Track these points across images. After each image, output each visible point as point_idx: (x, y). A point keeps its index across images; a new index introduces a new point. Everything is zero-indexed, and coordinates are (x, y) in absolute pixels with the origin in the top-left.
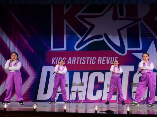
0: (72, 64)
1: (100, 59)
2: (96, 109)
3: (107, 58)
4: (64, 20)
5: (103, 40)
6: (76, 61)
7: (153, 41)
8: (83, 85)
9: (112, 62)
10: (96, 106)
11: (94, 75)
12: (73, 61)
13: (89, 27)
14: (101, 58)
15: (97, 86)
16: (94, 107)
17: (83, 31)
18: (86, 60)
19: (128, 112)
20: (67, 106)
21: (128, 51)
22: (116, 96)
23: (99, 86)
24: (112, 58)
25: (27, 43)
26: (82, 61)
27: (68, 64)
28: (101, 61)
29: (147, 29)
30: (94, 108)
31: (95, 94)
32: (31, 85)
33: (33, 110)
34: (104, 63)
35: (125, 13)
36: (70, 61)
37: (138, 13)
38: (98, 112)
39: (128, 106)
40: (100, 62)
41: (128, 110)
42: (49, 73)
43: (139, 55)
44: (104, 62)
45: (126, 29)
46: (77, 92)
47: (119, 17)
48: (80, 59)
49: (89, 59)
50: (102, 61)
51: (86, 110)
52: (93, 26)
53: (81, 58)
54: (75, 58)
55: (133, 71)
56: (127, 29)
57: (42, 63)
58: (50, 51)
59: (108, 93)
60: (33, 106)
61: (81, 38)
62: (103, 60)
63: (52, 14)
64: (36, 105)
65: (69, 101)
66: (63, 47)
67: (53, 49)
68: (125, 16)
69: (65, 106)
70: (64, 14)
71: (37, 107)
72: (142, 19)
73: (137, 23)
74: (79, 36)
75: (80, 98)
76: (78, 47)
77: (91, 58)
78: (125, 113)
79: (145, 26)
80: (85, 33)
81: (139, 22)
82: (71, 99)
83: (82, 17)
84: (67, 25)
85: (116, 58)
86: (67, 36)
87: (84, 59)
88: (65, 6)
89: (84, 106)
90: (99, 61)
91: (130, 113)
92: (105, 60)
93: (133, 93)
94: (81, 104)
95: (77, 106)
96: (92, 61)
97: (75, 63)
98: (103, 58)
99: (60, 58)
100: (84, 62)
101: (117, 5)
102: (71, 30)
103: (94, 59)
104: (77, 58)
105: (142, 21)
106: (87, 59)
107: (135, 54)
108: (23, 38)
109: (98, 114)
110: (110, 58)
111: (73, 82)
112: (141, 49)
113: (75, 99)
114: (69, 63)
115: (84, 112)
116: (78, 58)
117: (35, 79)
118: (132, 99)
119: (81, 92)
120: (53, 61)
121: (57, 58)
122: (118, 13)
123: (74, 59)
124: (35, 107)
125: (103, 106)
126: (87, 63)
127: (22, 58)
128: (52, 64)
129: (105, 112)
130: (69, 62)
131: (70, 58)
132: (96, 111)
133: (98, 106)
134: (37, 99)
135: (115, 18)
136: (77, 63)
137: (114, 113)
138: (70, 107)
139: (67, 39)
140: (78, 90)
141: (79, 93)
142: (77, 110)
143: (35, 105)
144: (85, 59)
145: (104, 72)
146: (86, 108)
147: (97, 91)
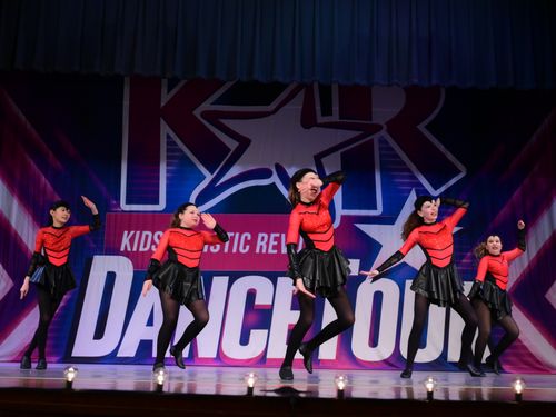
1: (263, 238)
2: (251, 383)
3: (283, 234)
4: (162, 121)
5: (274, 184)
7: (413, 190)
11: (243, 284)
13: (232, 145)
14: (266, 236)
15: (253, 318)
16: (243, 379)
17: (215, 156)
19: (340, 392)
21: (343, 217)
25: (49, 185)
28: (266, 243)
29: (397, 156)
31: (244, 340)
33: (64, 386)
34: (275, 252)
35: (336, 108)
37: (374, 109)
38: (256, 392)
39: (341, 375)
40: (261, 247)
41: (341, 386)
42: (111, 277)
43: (371, 230)
44: (274, 247)
45: (339, 153)
47: (321, 119)
49: (233, 238)
50: (268, 244)
51: (218, 387)
52: (244, 143)
55: (357, 274)
56: (342, 154)
57: (93, 245)
58: (116, 212)
61: (209, 177)
62: (272, 243)
63: (126, 103)
64: (75, 369)
66: (156, 201)
67: (124, 207)
68: (335, 118)
69: (161, 373)
70: (163, 104)
71: (77, 376)
72: (385, 127)
73: (369, 138)
74: (203, 169)
75: (202, 353)
77: (237, 234)
78: (333, 394)
79: (393, 149)
81: (375, 137)
83: (212, 117)
84: (168, 137)
86: (170, 168)
88: (165, 82)
89: (214, 375)
90: (259, 243)
91: (346, 395)
92: (276, 243)
95: (192, 375)
96: (238, 242)
98: (273, 235)
99: (145, 233)
100: (215, 248)
101: (316, 86)
102: (182, 151)
103: (246, 237)
105: (383, 133)
107: (363, 227)
108: (36, 167)
109: (257, 397)
112: (378, 212)
115: (211, 391)
120: (125, 241)
121: (138, 232)
122: (318, 108)
124: (71, 376)
125: (270, 377)
126: (226, 250)
127: (31, 230)
128: (122, 249)
129: (276, 391)
132: (250, 390)
134: (74, 354)
135: (308, 121)
137: (302, 395)
138: (170, 378)
139: (168, 178)
142: (191, 386)
143: (71, 369)
145: (273, 278)
146: (219, 380)
147: (252, 331)
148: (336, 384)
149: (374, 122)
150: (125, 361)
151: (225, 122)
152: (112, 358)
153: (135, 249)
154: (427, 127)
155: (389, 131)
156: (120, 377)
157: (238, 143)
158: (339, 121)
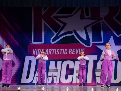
0: (49, 54)
1: (71, 50)
3: (76, 49)
4: (42, 19)
5: (73, 35)
6: (52, 52)
7: (112, 36)
8: (57, 71)
10: (68, 88)
11: (66, 63)
12: (49, 52)
13: (62, 25)
14: (71, 49)
15: (68, 72)
17: (57, 28)
18: (60, 51)
20: (44, 87)
21: (92, 44)
23: (70, 72)
24: (80, 49)
25: (13, 38)
26: (57, 52)
29: (107, 26)
30: (66, 89)
31: (66, 78)
32: (16, 71)
34: (74, 54)
35: (90, 14)
36: (47, 52)
37: (100, 13)
39: (92, 87)
40: (70, 53)
42: (30, 62)
43: (100, 47)
44: (74, 53)
45: (91, 26)
46: (53, 77)
47: (86, 17)
48: (55, 51)
49: (62, 51)
50: (72, 52)
52: (65, 24)
53: (56, 49)
54: (51, 50)
55: (97, 59)
57: (25, 53)
58: (31, 44)
59: (77, 77)
60: (18, 88)
61: (56, 34)
62: (73, 51)
63: (33, 15)
64: (20, 87)
65: (46, 84)
66: (42, 41)
67: (33, 43)
68: (90, 16)
69: (43, 87)
70: (42, 15)
71: (21, 89)
72: (104, 18)
73: (99, 22)
74: (54, 32)
75: (55, 82)
76: (53, 41)
77: (64, 49)
79: (105, 24)
81: (101, 21)
82: (48, 82)
83: (56, 17)
84: (44, 23)
85: (83, 49)
86: (45, 32)
87: (58, 50)
88: (43, 8)
89: (58, 88)
90: (70, 52)
92: (74, 51)
93: (96, 77)
94: (55, 86)
95: (53, 88)
96: (64, 52)
97: (51, 54)
98: (73, 49)
99: (39, 50)
101: (84, 7)
102: (48, 27)
103: (66, 50)
104: (53, 49)
105: (103, 20)
107: (98, 46)
108: (10, 33)
110: (78, 49)
111: (49, 69)
112: (102, 42)
113: (50, 82)
116: (53, 50)
117: (19, 66)
118: (96, 82)
119: (56, 76)
120: (34, 52)
121: (37, 50)
122: (85, 14)
124: (19, 89)
125: (73, 88)
126: (61, 54)
128: (33, 54)
130: (46, 53)
131: (47, 50)
133: (69, 88)
134: (21, 82)
135: (82, 17)
136: (53, 54)
138: (47, 89)
139: (44, 35)
143: (19, 87)
144: (59, 50)
145: (74, 61)
147: (68, 76)
148: (91, 90)
149: (100, 17)
150: (34, 84)
151: (59, 19)
152: (31, 84)
153: (36, 54)
154: (115, 18)
155: (105, 19)
156: (34, 89)
157: (63, 24)
158: (91, 17)
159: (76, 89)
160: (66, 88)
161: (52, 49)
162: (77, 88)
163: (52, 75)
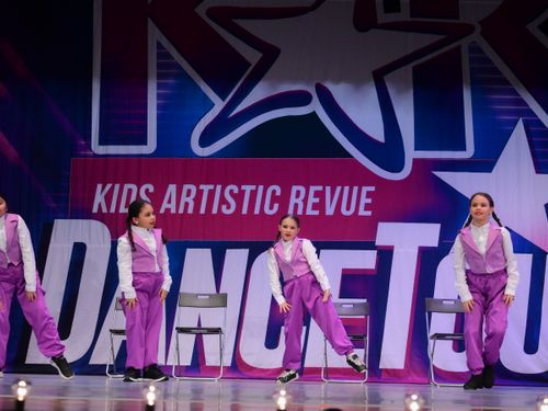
0: (181, 211)
1: (298, 193)
2: (282, 403)
3: (328, 189)
4: (150, 23)
5: (314, 112)
6: (198, 200)
7: (520, 122)
8: (224, 304)
9: (348, 209)
12: (184, 199)
13: (253, 56)
14: (302, 189)
17: (229, 74)
18: (239, 198)
20: (157, 388)
21: (416, 162)
22: (363, 350)
24: (347, 189)
26: (223, 201)
27: (162, 211)
28: (302, 198)
29: (496, 70)
30: (274, 401)
31: (272, 341)
33: (13, 407)
34: (316, 213)
36: (169, 202)
39: (414, 392)
40: (296, 205)
41: (415, 408)
42: (79, 251)
44: (315, 207)
45: (410, 67)
46: (199, 333)
47: (382, 17)
48: (212, 194)
49: (254, 194)
50: (305, 201)
52: (270, 54)
53: (219, 188)
54: (193, 188)
55: (436, 245)
56: (413, 68)
57: (53, 205)
58: (85, 156)
61: (219, 105)
62: (312, 200)
64: (28, 383)
66: (143, 141)
67: (97, 149)
68: (404, 15)
70: (150, 0)
71: (30, 393)
72: (478, 29)
73: (453, 46)
74: (210, 94)
75: (211, 359)
76: (205, 140)
77: (261, 188)
79: (488, 61)
80: (239, 84)
81: (464, 43)
82: (172, 362)
84: (159, 46)
85: (365, 189)
86: (162, 91)
87: (231, 191)
89: (229, 392)
90: (293, 200)
92: (317, 200)
93: (431, 342)
94: (213, 384)
95: (197, 392)
96: (262, 199)
97: (190, 211)
98: (313, 189)
99: (127, 186)
100: (229, 207)
102: (178, 66)
103: (274, 192)
104: (202, 187)
105: (476, 37)
106: (242, 193)
107: (446, 176)
110: (339, 189)
111: (181, 291)
112: (469, 153)
113: (189, 364)
114: (168, 210)
116: (206, 188)
118: (427, 362)
119: (217, 331)
120: (99, 198)
121: (117, 186)
123: (189, 192)
124: (22, 392)
126: (245, 211)
128: (95, 210)
130: (165, 205)
131: (172, 188)
133: (288, 393)
134: (27, 362)
135: (364, 20)
136: (202, 211)
138: (166, 395)
139: (159, 107)
140: (203, 326)
141: (204, 336)
142: (196, 408)
143: (22, 383)
144: (236, 190)
146: (235, 400)
149: (462, 20)
150: (99, 370)
152: (84, 367)
153: (113, 210)
154: (540, 27)
155: (482, 33)
156: (95, 394)
157: (261, 55)
158: (409, 19)
159: (323, 402)
160: (277, 392)
161: (198, 187)
162: (330, 395)
163: (195, 325)
